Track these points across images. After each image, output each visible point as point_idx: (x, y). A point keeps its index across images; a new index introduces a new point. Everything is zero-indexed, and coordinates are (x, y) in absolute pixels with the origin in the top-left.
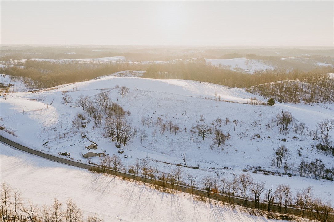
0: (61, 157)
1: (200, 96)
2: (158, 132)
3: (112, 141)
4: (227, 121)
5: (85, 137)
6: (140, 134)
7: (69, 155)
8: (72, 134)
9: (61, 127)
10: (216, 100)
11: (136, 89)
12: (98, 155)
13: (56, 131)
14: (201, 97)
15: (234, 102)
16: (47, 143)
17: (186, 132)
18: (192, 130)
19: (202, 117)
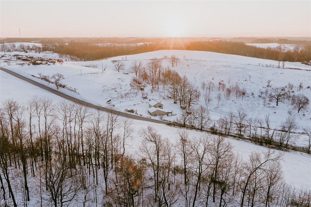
0: (129, 113)
1: (259, 64)
2: (222, 97)
3: (174, 103)
4: (301, 87)
5: (145, 98)
6: (205, 97)
7: (136, 112)
8: (132, 95)
9: (121, 88)
10: (279, 68)
11: (185, 59)
12: (166, 114)
13: (117, 91)
14: (261, 65)
15: (301, 70)
16: (110, 101)
17: (254, 97)
18: (261, 95)
19: (269, 82)
